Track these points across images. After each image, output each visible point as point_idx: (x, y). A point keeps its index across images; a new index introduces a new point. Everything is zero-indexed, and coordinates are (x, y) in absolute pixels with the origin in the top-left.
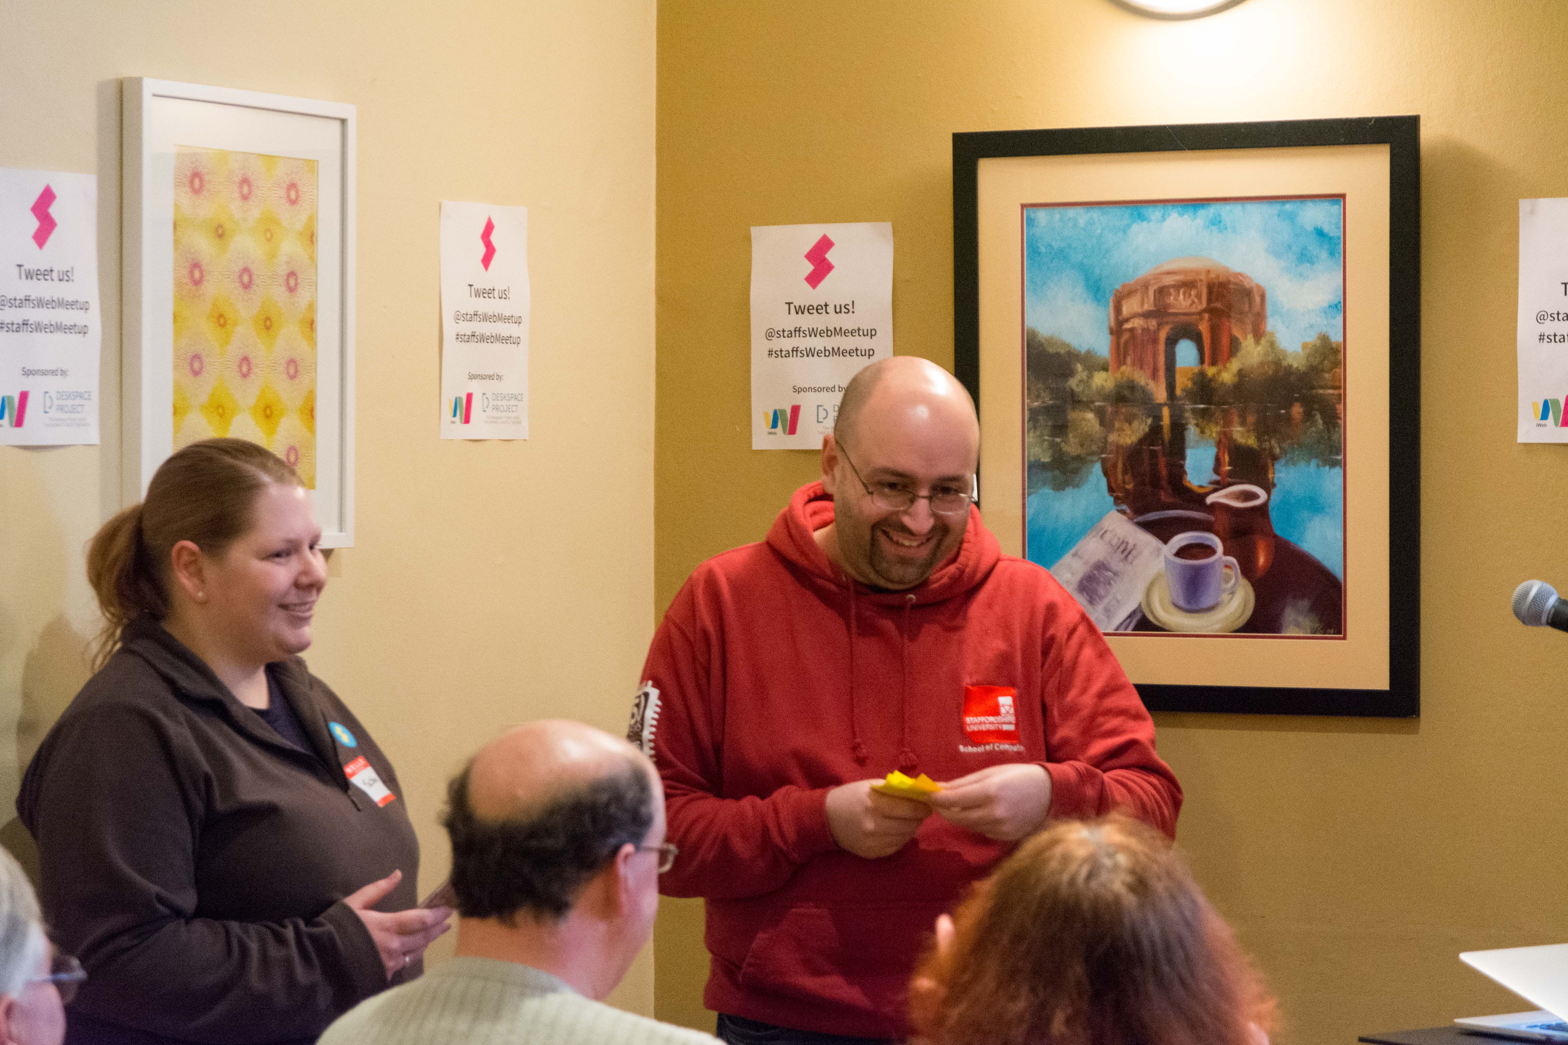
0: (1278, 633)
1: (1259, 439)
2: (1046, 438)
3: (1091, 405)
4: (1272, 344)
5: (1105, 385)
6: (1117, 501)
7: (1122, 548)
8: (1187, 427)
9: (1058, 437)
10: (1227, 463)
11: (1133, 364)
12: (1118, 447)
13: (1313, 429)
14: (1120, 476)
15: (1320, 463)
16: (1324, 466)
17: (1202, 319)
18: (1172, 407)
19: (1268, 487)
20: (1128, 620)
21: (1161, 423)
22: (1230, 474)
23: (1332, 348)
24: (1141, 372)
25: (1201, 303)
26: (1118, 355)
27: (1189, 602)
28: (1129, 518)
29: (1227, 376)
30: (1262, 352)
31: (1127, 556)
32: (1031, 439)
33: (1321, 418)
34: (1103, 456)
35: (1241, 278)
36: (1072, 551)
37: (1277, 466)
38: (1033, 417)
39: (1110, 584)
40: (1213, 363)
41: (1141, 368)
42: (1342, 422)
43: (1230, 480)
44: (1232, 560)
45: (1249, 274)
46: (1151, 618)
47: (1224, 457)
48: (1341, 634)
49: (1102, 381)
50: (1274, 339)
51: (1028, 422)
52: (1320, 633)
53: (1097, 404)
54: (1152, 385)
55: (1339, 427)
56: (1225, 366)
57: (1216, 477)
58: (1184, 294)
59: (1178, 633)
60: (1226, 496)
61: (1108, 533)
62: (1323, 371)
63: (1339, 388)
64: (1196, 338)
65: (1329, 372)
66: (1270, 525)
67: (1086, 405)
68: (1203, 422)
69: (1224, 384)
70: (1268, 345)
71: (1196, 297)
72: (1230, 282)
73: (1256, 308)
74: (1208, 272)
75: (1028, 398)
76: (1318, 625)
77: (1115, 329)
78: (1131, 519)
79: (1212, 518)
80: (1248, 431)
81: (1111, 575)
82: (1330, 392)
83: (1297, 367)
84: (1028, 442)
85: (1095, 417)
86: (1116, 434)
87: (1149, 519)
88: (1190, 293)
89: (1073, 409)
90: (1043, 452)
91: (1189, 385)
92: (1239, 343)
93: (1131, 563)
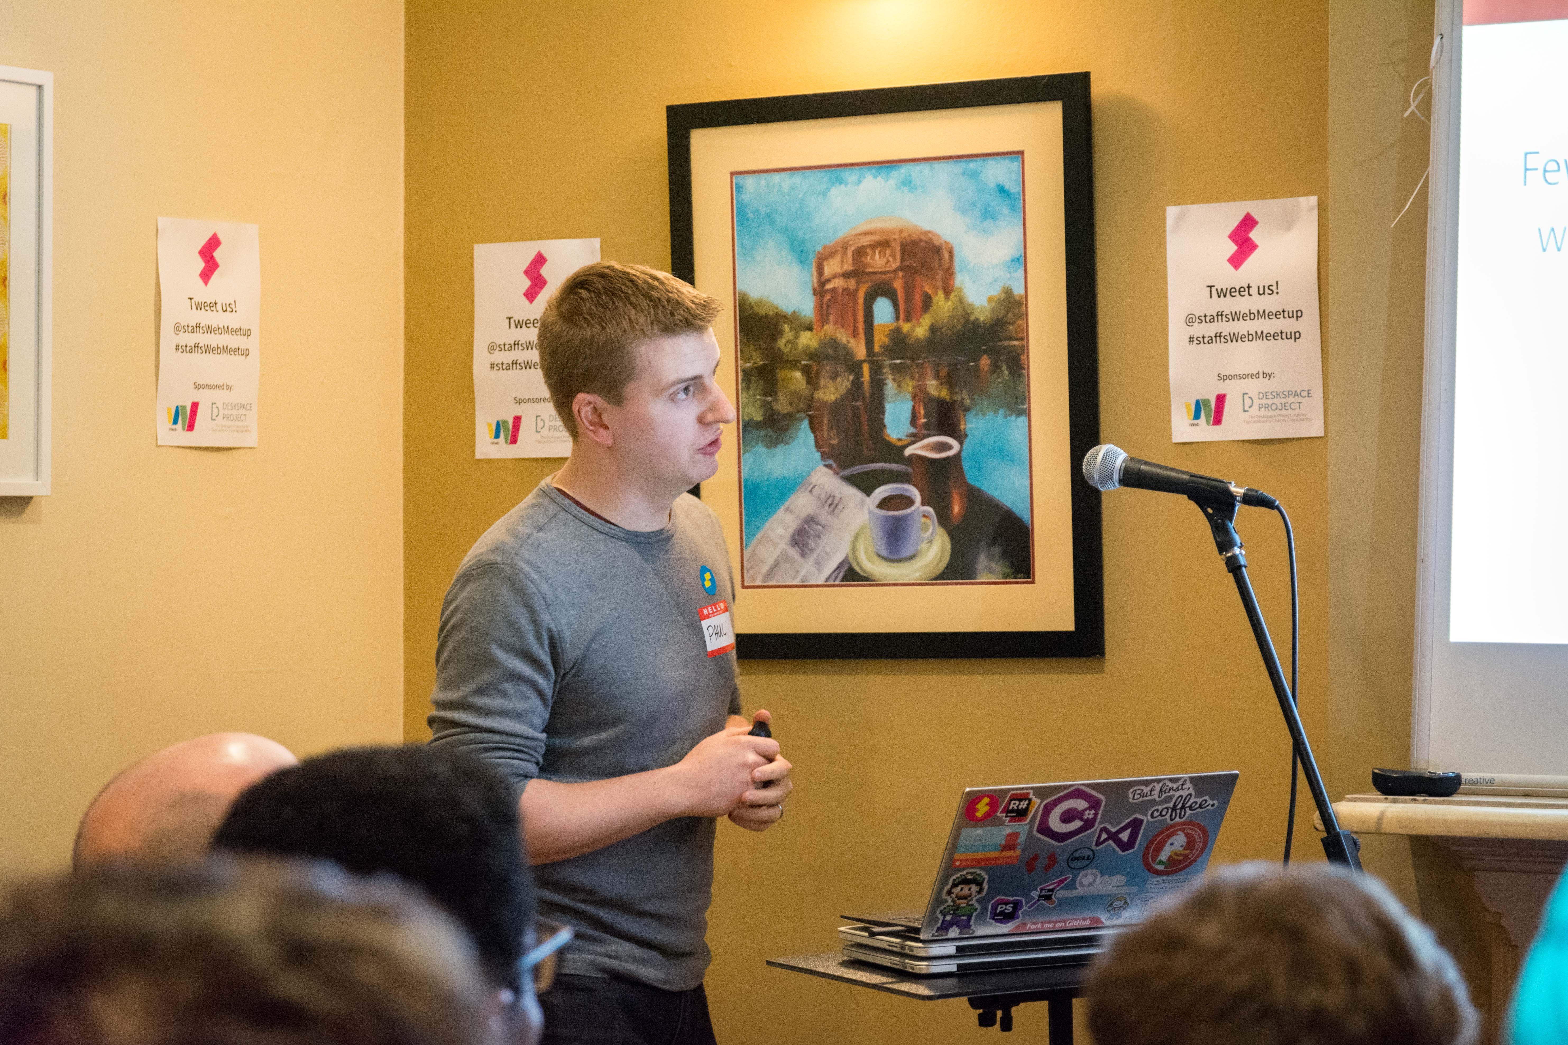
0: (972, 579)
1: (952, 392)
2: (759, 397)
3: (799, 365)
4: (961, 299)
5: (810, 344)
6: (824, 456)
7: (830, 501)
8: (885, 382)
9: (769, 396)
10: (922, 416)
11: (835, 323)
12: (822, 403)
13: (1000, 380)
14: (825, 432)
15: (1008, 412)
16: (1010, 416)
17: (896, 277)
18: (871, 363)
19: (960, 437)
20: (837, 572)
21: (862, 379)
22: (926, 426)
23: (1015, 301)
24: (842, 331)
25: (895, 261)
26: (822, 315)
27: (891, 552)
28: (835, 472)
29: (921, 331)
30: (951, 307)
31: (834, 510)
32: (745, 399)
33: (1006, 369)
34: (810, 413)
35: (931, 236)
36: (783, 507)
37: (968, 417)
38: (747, 377)
39: (819, 537)
40: (908, 319)
41: (843, 326)
42: (1025, 372)
43: (925, 432)
44: (930, 509)
46: (857, 569)
47: (919, 409)
48: (1030, 578)
49: (807, 339)
50: (962, 294)
51: (742, 383)
52: (1010, 579)
53: (803, 362)
54: (853, 343)
55: (1024, 377)
56: (918, 320)
57: (912, 430)
58: (880, 253)
59: (880, 582)
60: (924, 448)
61: (817, 487)
62: (1008, 323)
63: (1022, 339)
64: (891, 295)
65: (1013, 324)
66: (963, 476)
67: (793, 364)
68: (900, 376)
69: (917, 339)
70: (958, 300)
71: (891, 255)
72: (921, 240)
73: (946, 265)
74: (901, 231)
75: (741, 360)
76: (1009, 570)
77: (818, 289)
78: (837, 473)
79: (910, 470)
80: (941, 384)
81: (820, 528)
82: (1015, 343)
83: (984, 320)
84: (742, 402)
85: (802, 375)
86: (821, 391)
87: (853, 473)
88: (885, 252)
89: (781, 368)
90: (756, 411)
91: (887, 341)
92: (931, 299)
93: (838, 516)
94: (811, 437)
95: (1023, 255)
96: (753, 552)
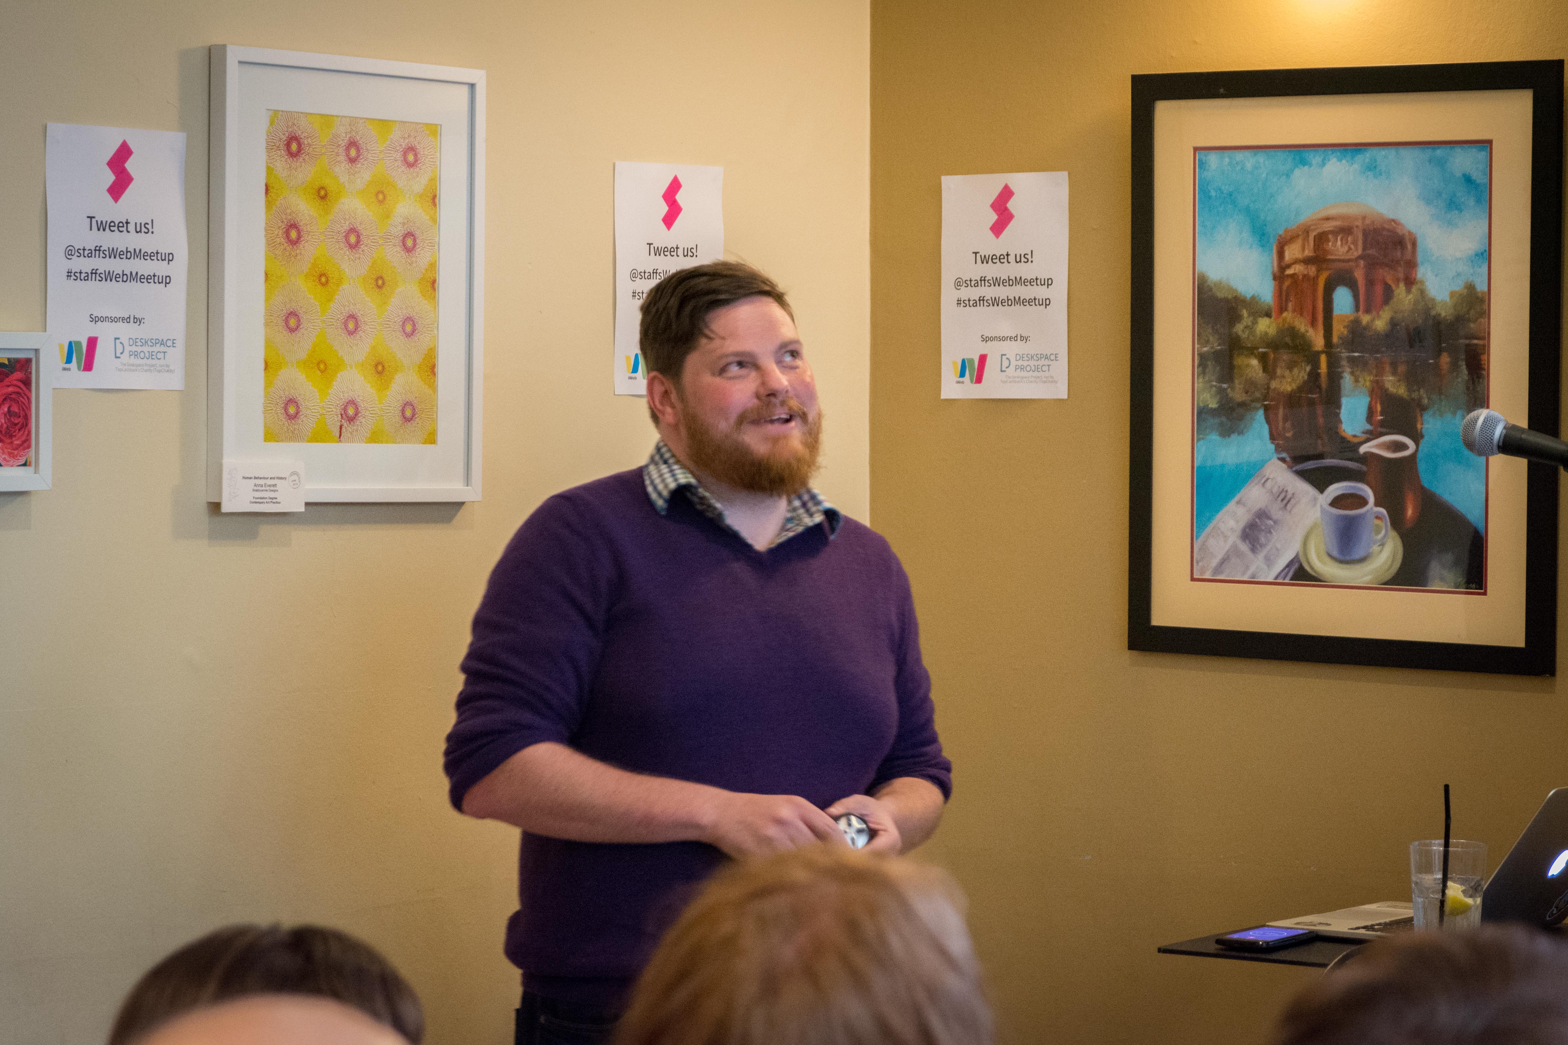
0: (1424, 586)
1: (1410, 390)
2: (1214, 383)
3: (1255, 352)
4: (1422, 292)
5: (1268, 331)
6: (1278, 449)
7: (1282, 496)
8: (1342, 375)
9: (1226, 383)
10: (1379, 414)
11: (1294, 311)
12: (1278, 393)
13: (1460, 380)
14: (1281, 424)
17: (1357, 266)
18: (1330, 355)
19: (1417, 437)
20: (1286, 571)
21: (1319, 371)
22: (1382, 424)
23: (1477, 298)
24: (1301, 319)
25: (1356, 250)
26: (1281, 301)
27: (1342, 552)
29: (1381, 324)
30: (1413, 300)
31: (1286, 505)
32: (1200, 385)
33: (1466, 369)
34: (1266, 403)
35: (1394, 225)
36: (1236, 499)
38: (1202, 362)
39: (1270, 532)
40: (1368, 311)
41: (1301, 315)
42: (1485, 373)
43: (1380, 429)
44: (1383, 511)
45: (1402, 221)
46: (1307, 568)
47: (1376, 406)
48: (1482, 589)
49: (1265, 326)
50: (1424, 287)
51: (1198, 368)
52: (1463, 588)
53: (1261, 350)
54: (1311, 333)
55: (1483, 378)
56: (1378, 313)
57: (1369, 427)
58: (1342, 240)
59: (1330, 584)
60: (1378, 446)
61: (1269, 480)
62: (1469, 320)
63: (1483, 338)
64: (1352, 285)
65: (1475, 321)
66: (1418, 476)
67: (1251, 351)
68: (1357, 370)
69: (1377, 333)
70: (1419, 292)
71: (1353, 243)
72: (1384, 229)
73: (1408, 256)
74: (1364, 218)
75: (1198, 344)
76: (1460, 580)
77: (1278, 274)
78: (1290, 467)
79: (1364, 468)
80: (1399, 381)
81: (1272, 523)
82: (1476, 341)
83: (1446, 316)
84: (1198, 387)
85: (1259, 363)
86: (1277, 381)
87: (1306, 468)
88: (1347, 239)
89: (1239, 355)
90: (1211, 398)
91: (1345, 333)
92: (1392, 291)
93: (1290, 512)
95: (1487, 249)
96: (1204, 544)
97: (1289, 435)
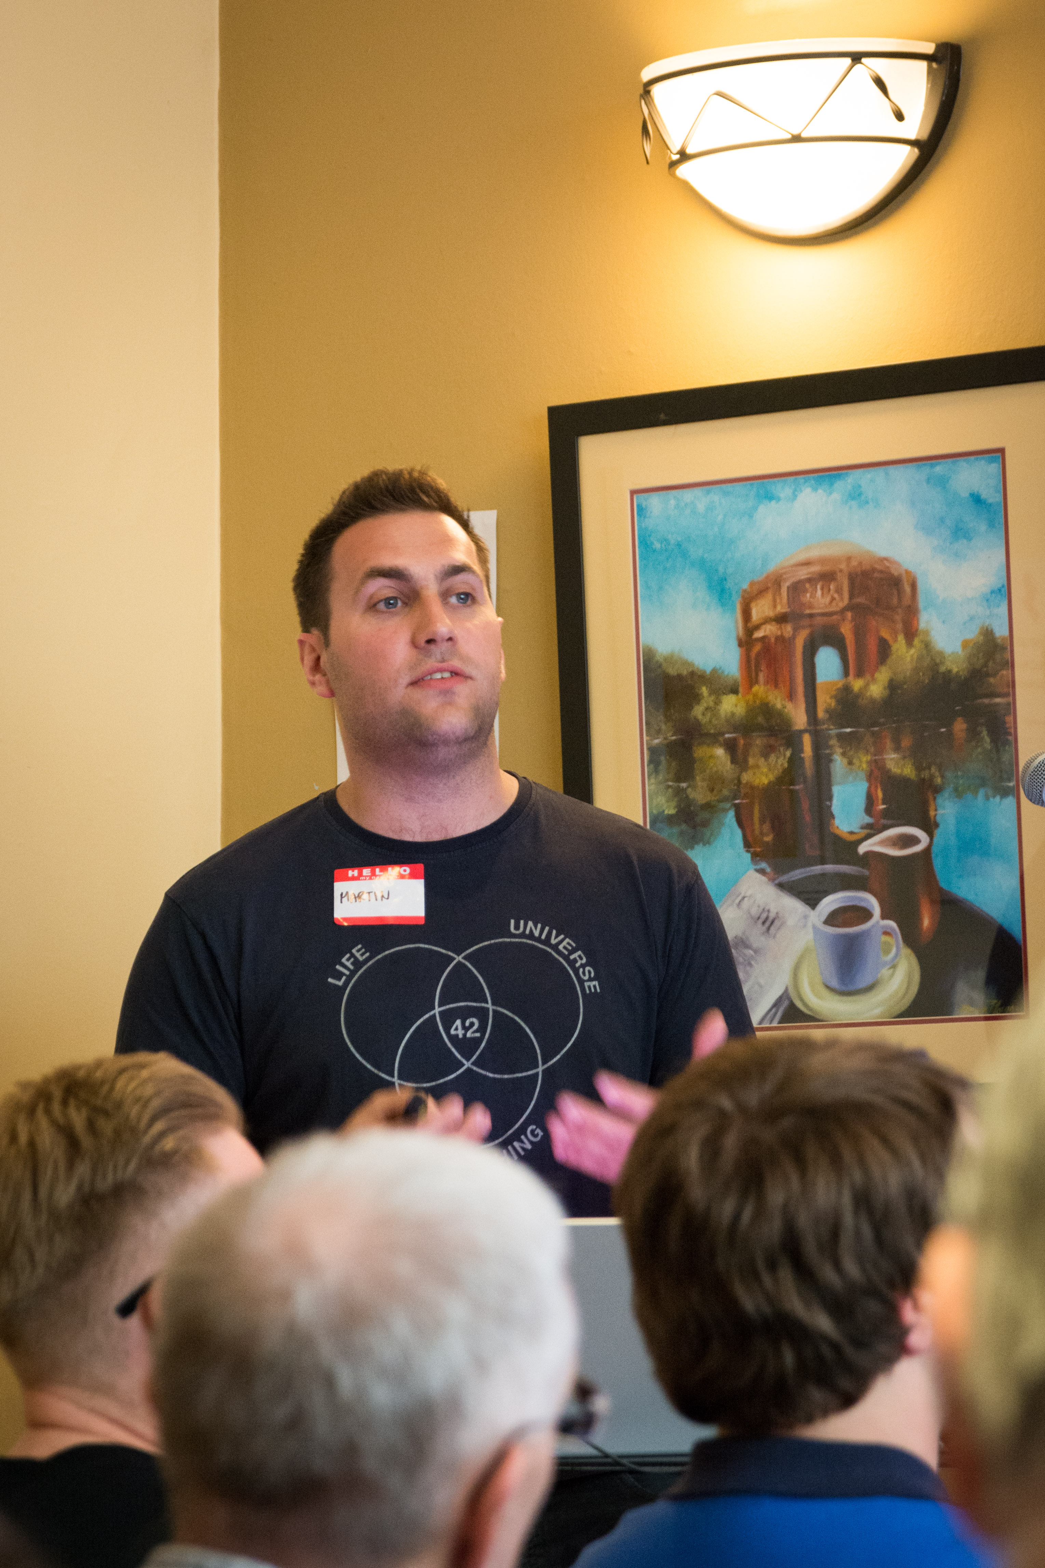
0: (950, 1014)
1: (919, 768)
2: (670, 783)
3: (721, 739)
4: (927, 645)
5: (735, 711)
6: (755, 858)
7: (763, 918)
8: (833, 758)
9: (684, 781)
10: (880, 801)
11: (767, 683)
12: (752, 788)
13: (979, 750)
14: (757, 826)
15: (990, 793)
16: (994, 797)
17: (843, 619)
18: (814, 733)
19: (929, 827)
20: (774, 1010)
21: (802, 755)
22: (886, 814)
23: (997, 644)
24: (776, 692)
25: (842, 599)
26: (750, 672)
27: (843, 982)
28: (769, 880)
29: (876, 690)
30: (915, 656)
31: (768, 929)
32: (653, 787)
33: (988, 735)
34: (737, 801)
35: (887, 564)
37: (939, 800)
38: (654, 758)
39: (750, 965)
40: (860, 674)
41: (776, 686)
42: (1010, 738)
43: (884, 822)
44: (892, 924)
45: (897, 559)
47: (877, 791)
48: (1022, 1011)
49: (731, 705)
50: (930, 638)
51: (648, 765)
52: (999, 1012)
53: (727, 736)
54: (790, 708)
55: (1010, 745)
56: (873, 676)
57: (868, 820)
58: (822, 589)
59: (830, 1022)
60: (882, 843)
61: (746, 899)
62: (988, 675)
63: (1006, 695)
64: (838, 644)
65: (994, 675)
66: (934, 876)
67: (714, 738)
68: (851, 749)
69: (873, 701)
70: (923, 646)
71: (837, 592)
72: (874, 570)
73: (907, 601)
74: (849, 559)
75: (647, 735)
76: (995, 1001)
77: (744, 639)
78: (772, 880)
79: (866, 872)
80: (904, 758)
81: (751, 952)
82: (998, 700)
83: (958, 672)
84: (649, 790)
85: (726, 753)
86: (750, 772)
87: (793, 879)
88: (829, 586)
89: (699, 744)
90: (667, 802)
91: (833, 704)
92: (890, 647)
93: (774, 937)
94: (739, 833)
95: (1006, 584)
97: (768, 839)
